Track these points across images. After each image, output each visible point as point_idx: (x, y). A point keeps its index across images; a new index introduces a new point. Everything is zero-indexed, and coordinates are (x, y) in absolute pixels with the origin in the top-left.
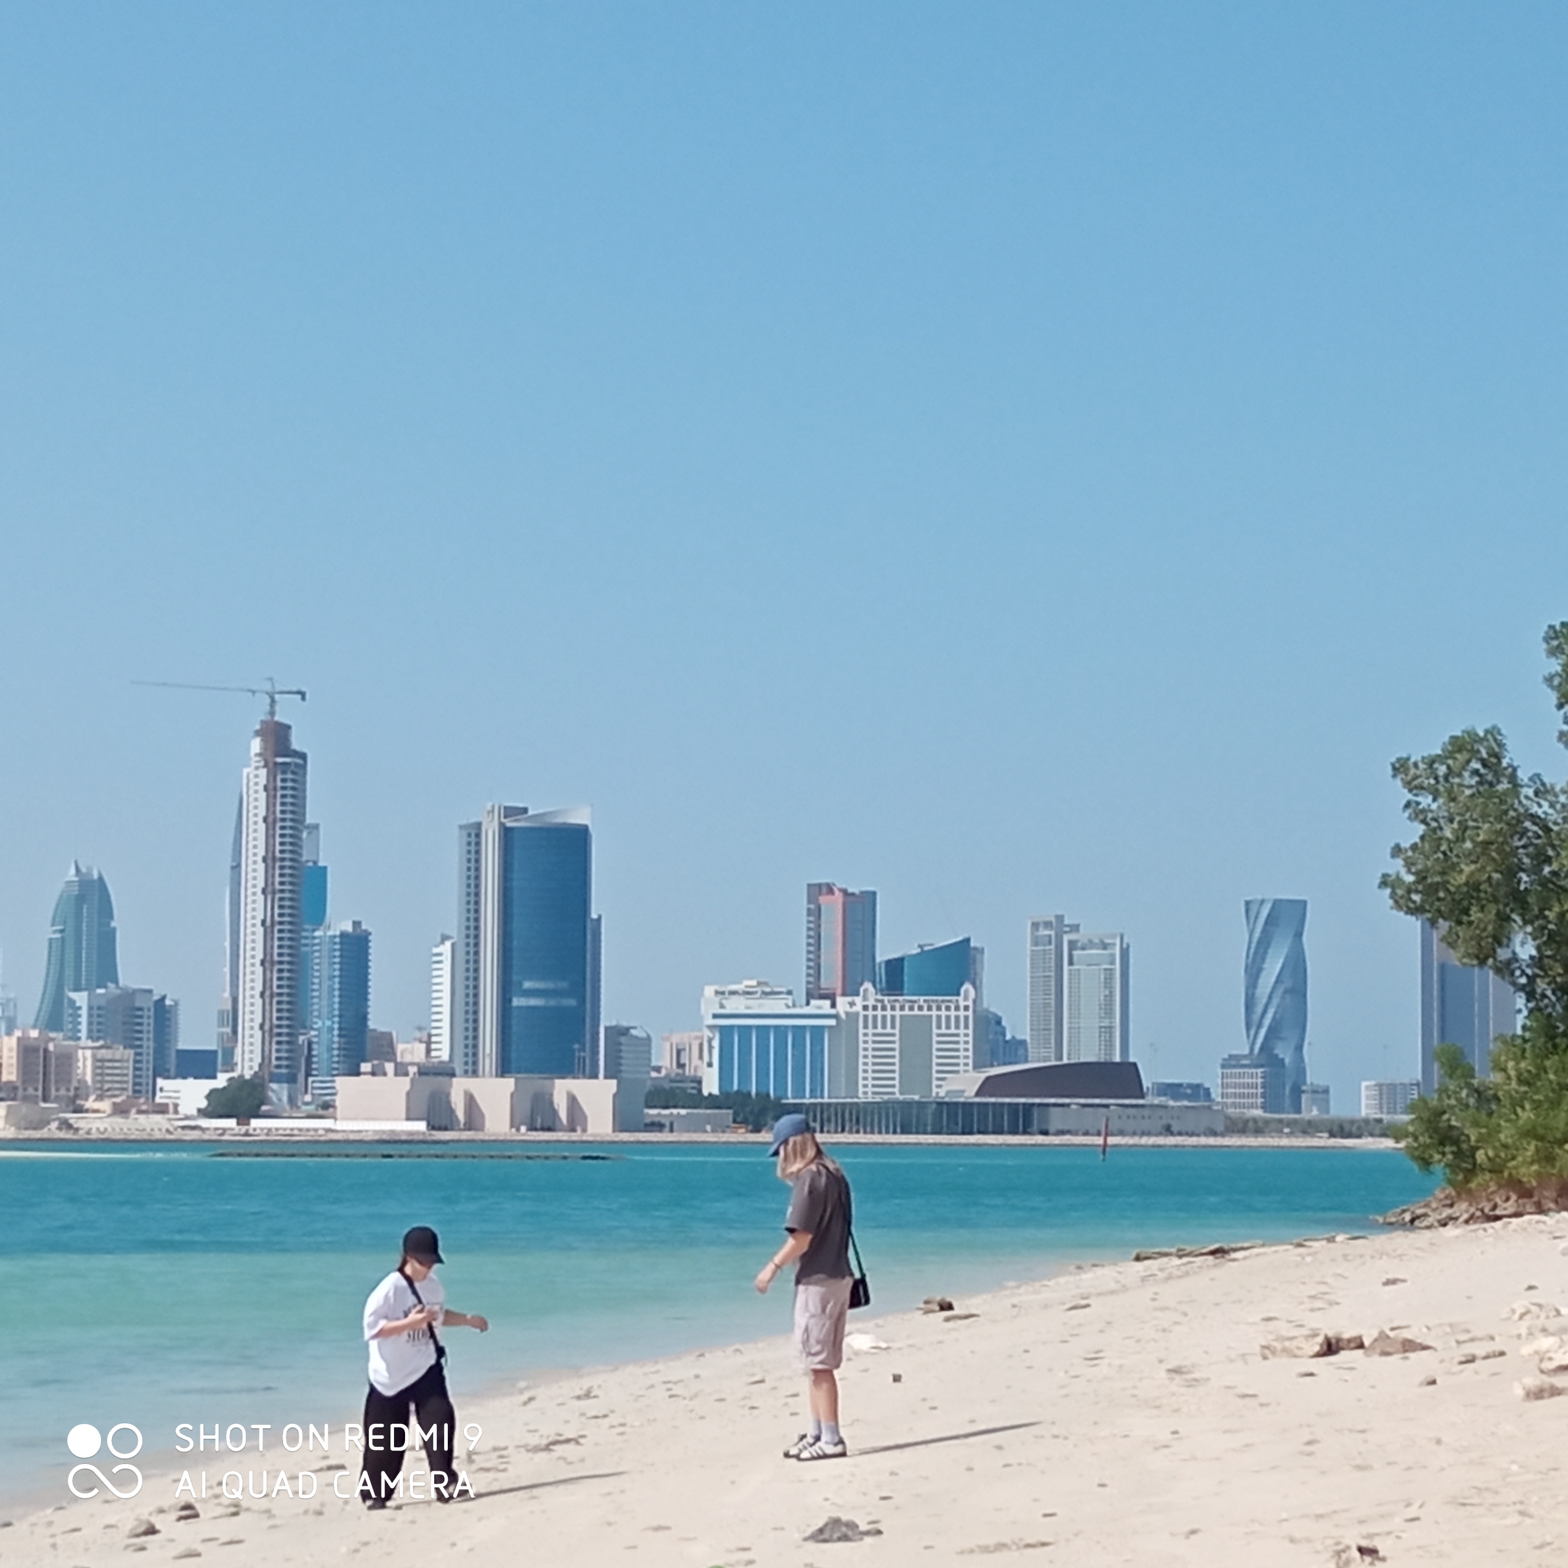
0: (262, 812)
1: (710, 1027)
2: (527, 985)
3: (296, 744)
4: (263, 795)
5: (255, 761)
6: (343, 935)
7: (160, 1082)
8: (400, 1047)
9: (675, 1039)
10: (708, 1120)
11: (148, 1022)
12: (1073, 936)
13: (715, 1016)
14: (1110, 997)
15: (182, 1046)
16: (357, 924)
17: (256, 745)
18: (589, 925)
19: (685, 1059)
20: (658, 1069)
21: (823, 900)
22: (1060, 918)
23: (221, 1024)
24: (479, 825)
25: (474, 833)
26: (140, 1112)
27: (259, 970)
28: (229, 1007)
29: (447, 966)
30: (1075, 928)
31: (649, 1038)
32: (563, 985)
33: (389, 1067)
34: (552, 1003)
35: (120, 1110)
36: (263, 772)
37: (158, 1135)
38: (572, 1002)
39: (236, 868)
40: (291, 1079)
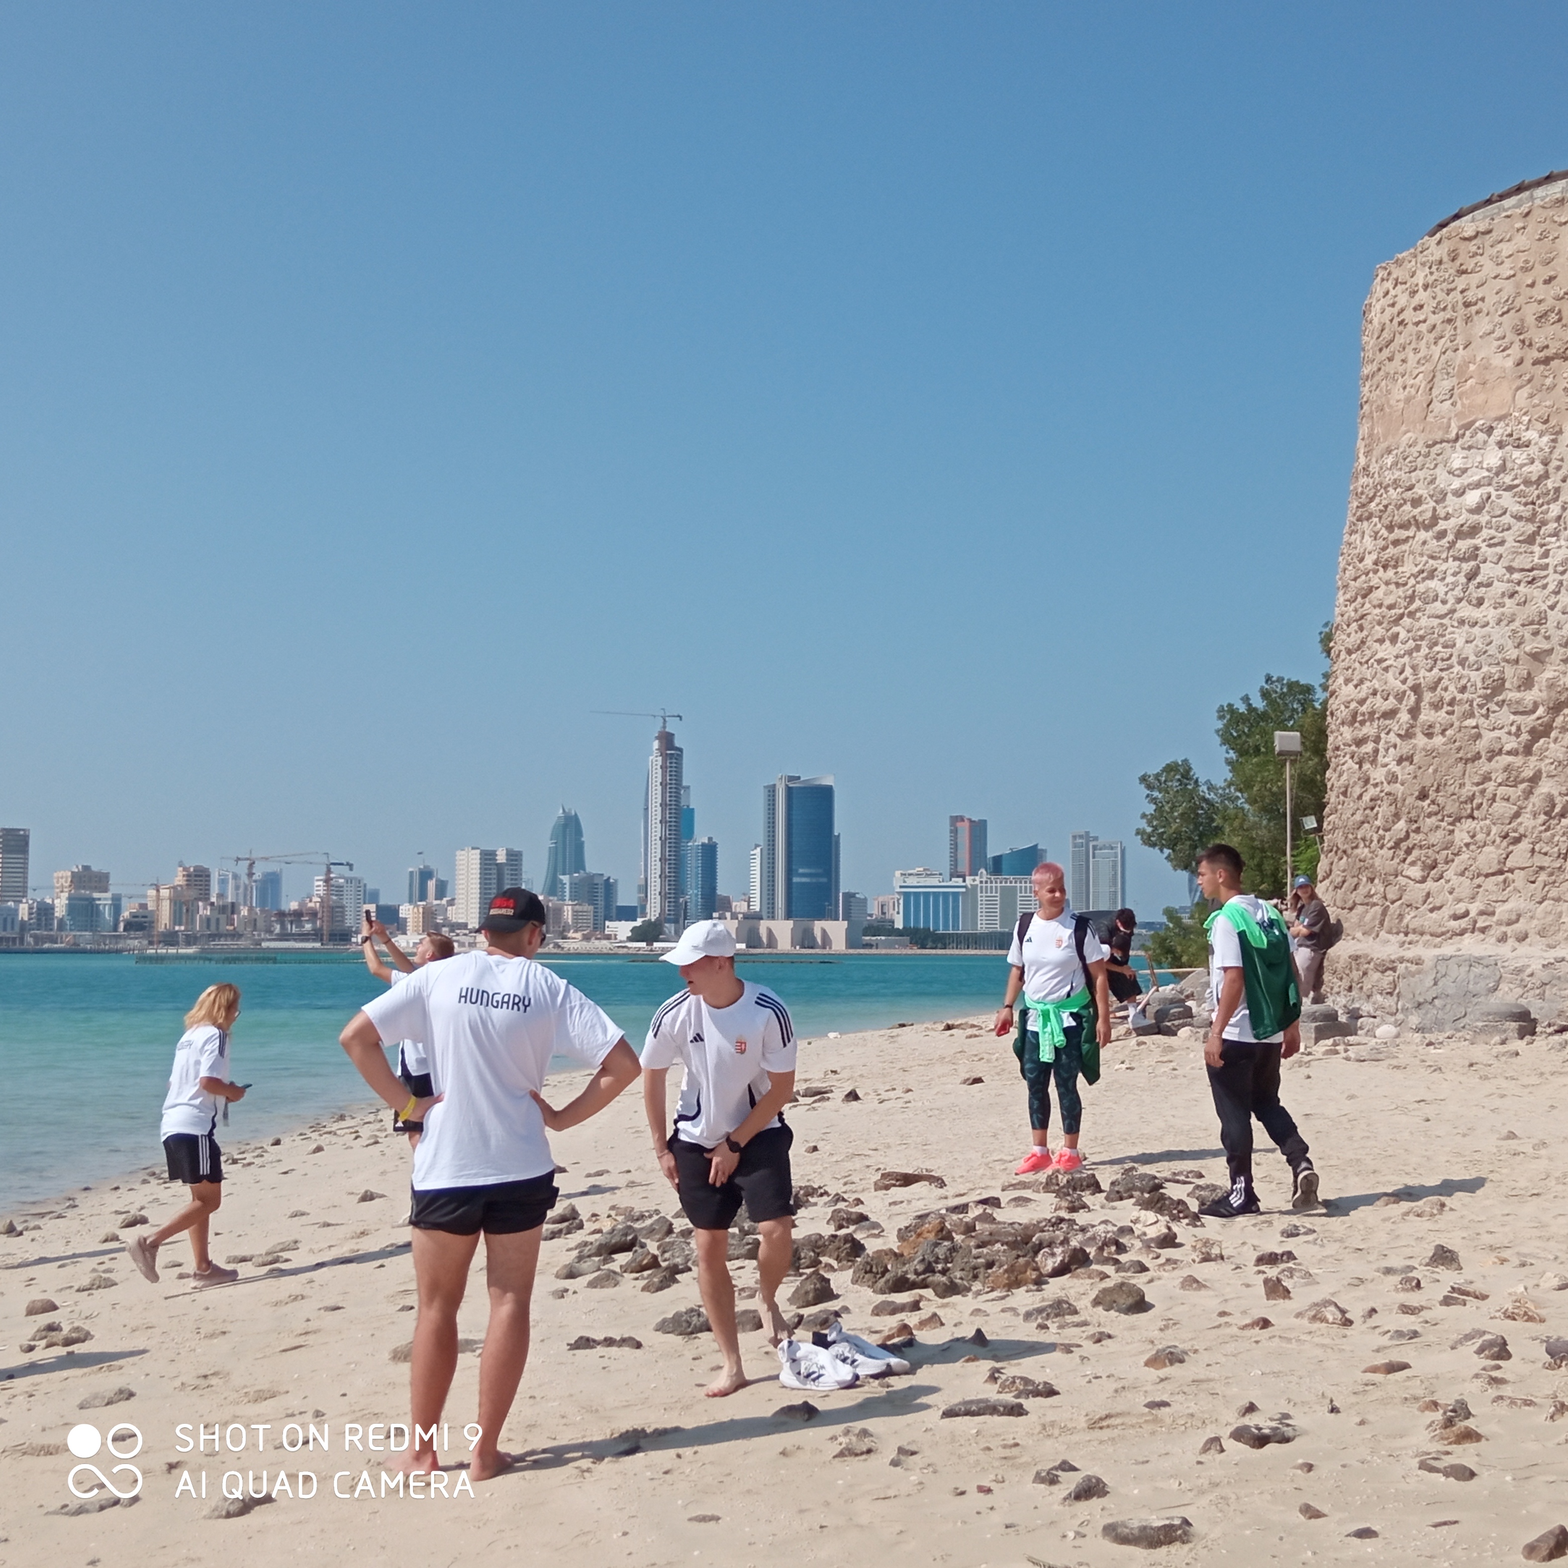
0: (660, 780)
1: (899, 893)
2: (801, 871)
3: (677, 743)
4: (660, 771)
5: (656, 753)
6: (703, 845)
7: (607, 923)
8: (734, 904)
9: (881, 899)
10: (896, 942)
11: (601, 891)
12: (1095, 843)
13: (901, 887)
14: (1116, 874)
15: (619, 904)
16: (710, 839)
17: (656, 744)
18: (834, 839)
19: (886, 910)
20: (871, 915)
21: (959, 824)
22: (1087, 833)
23: (639, 892)
24: (774, 785)
25: (771, 791)
26: (597, 939)
27: (659, 863)
28: (643, 883)
29: (758, 861)
30: (1096, 839)
31: (866, 899)
32: (820, 871)
33: (728, 915)
34: (814, 880)
35: (586, 938)
36: (660, 759)
37: (605, 951)
38: (824, 880)
39: (646, 809)
40: (676, 921)
